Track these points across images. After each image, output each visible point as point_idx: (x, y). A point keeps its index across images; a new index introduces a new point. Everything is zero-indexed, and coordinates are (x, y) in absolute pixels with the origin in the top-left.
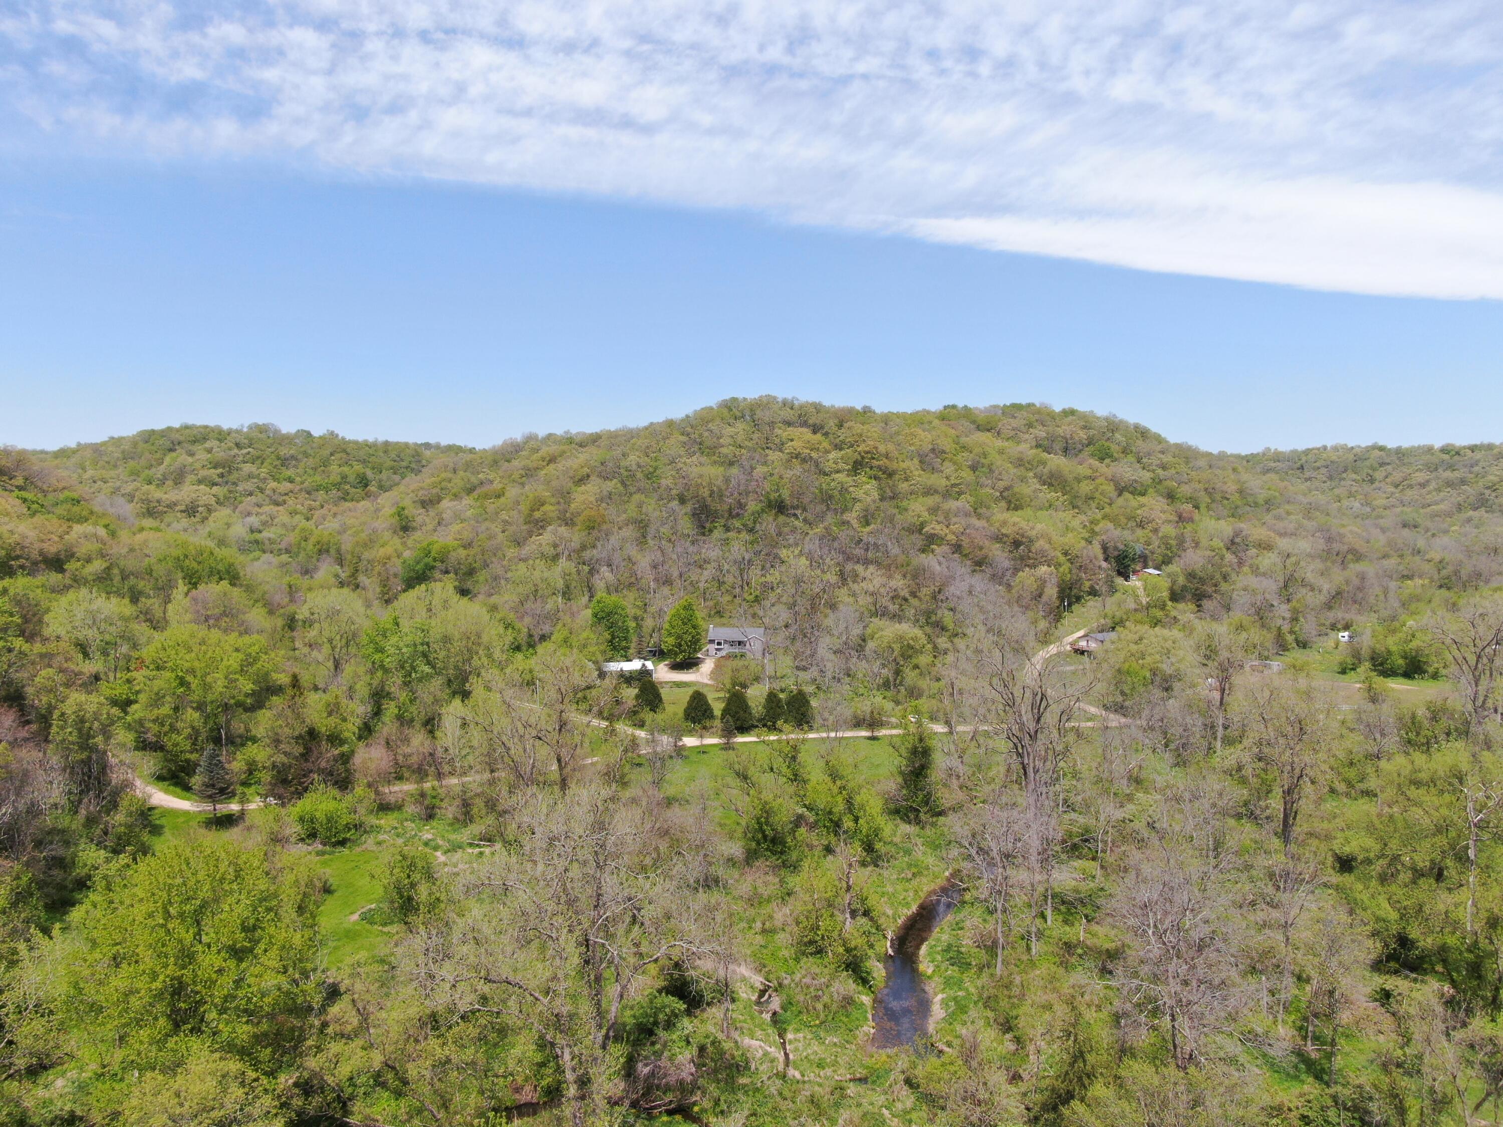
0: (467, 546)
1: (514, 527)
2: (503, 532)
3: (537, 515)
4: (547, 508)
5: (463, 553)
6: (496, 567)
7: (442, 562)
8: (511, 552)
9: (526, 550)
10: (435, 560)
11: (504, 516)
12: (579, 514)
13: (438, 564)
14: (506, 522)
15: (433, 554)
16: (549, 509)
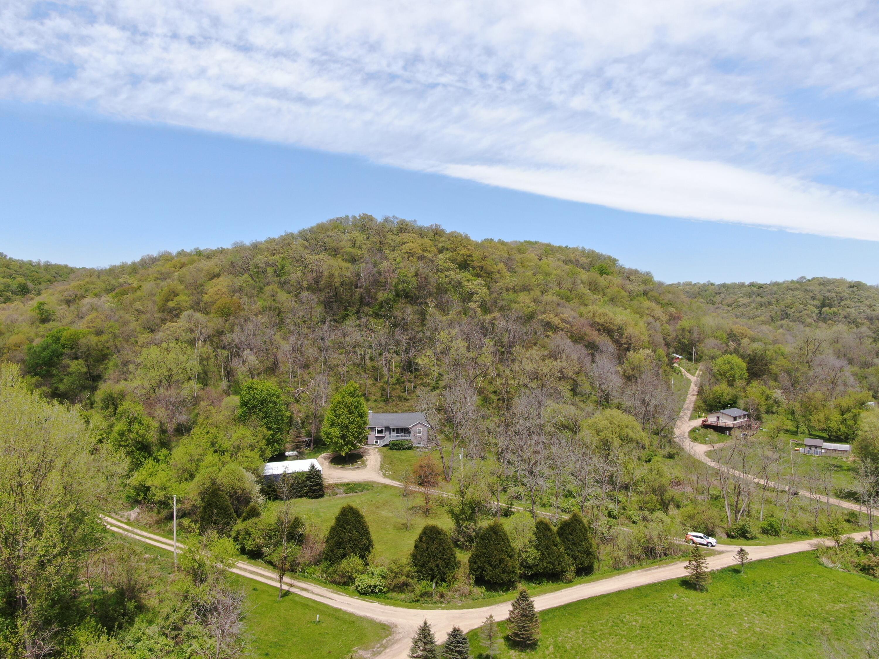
0: (99, 333)
1: (148, 315)
2: (137, 320)
3: (171, 304)
4: (182, 298)
5: (94, 339)
6: (127, 352)
7: (72, 348)
8: (144, 337)
9: (160, 335)
10: (63, 346)
11: (138, 305)
12: (213, 303)
13: (67, 351)
14: (139, 311)
15: (62, 341)
16: (183, 299)
